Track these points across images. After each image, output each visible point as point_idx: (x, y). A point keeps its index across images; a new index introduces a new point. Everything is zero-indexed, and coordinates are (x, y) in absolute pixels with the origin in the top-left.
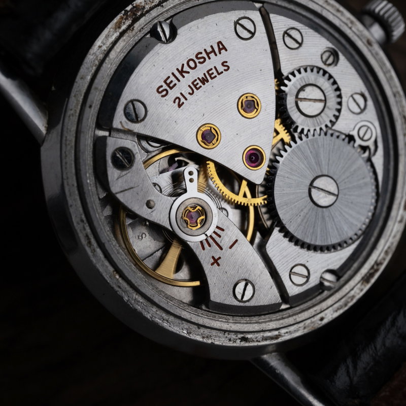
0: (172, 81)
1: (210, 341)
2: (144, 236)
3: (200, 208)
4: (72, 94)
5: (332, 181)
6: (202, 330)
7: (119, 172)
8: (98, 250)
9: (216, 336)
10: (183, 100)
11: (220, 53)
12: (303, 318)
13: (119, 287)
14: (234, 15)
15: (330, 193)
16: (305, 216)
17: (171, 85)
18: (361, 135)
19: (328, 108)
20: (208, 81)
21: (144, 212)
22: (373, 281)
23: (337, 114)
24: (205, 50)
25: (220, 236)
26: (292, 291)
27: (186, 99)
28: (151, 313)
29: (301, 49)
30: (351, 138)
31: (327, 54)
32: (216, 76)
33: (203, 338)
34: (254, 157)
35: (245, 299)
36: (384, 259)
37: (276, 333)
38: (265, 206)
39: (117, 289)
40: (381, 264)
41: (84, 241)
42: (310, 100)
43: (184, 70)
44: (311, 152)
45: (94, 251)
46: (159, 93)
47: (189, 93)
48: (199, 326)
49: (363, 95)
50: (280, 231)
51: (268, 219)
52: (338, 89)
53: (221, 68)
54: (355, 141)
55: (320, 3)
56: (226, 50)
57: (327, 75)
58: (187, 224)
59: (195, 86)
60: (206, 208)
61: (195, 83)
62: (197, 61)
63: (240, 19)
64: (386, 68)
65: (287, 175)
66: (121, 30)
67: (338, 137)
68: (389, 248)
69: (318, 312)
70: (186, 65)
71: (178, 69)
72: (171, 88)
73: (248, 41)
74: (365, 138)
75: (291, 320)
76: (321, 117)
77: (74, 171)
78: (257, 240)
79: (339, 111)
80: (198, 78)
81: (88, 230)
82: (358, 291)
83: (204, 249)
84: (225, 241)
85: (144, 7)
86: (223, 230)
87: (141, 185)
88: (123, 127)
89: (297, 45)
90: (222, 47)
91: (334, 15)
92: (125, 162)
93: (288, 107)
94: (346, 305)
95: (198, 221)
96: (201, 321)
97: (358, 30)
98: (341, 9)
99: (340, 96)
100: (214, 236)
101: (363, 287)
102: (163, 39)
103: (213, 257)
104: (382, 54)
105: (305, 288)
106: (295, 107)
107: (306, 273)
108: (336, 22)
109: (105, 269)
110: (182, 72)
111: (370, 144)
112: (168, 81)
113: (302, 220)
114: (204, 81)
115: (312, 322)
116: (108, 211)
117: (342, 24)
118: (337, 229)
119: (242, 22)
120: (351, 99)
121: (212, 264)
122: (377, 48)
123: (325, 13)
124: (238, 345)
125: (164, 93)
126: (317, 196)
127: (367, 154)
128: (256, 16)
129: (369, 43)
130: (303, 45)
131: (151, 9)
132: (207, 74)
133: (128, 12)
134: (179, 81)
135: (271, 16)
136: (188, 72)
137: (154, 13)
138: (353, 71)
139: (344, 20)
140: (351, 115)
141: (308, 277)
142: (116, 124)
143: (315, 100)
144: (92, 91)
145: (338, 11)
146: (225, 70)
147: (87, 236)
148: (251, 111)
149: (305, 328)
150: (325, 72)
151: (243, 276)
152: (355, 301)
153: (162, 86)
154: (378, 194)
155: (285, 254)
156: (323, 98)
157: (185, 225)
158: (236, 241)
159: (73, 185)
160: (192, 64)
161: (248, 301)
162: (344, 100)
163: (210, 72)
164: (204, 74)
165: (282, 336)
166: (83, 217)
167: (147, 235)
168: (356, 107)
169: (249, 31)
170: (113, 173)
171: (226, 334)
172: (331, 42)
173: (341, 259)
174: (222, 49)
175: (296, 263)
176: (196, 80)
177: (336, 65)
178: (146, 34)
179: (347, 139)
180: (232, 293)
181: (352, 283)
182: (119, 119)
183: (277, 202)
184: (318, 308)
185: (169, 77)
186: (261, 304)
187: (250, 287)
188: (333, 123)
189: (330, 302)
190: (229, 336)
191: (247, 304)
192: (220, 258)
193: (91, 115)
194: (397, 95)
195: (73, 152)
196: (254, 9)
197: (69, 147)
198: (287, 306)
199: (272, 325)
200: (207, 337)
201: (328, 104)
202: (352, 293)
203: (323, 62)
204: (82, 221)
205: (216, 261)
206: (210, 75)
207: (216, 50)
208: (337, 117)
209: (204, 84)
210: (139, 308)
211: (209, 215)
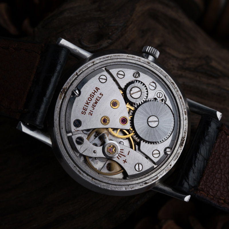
0: (85, 108)
1: (134, 189)
2: (98, 162)
3: (112, 146)
4: (55, 127)
5: (155, 117)
6: (130, 186)
7: (80, 146)
8: (84, 174)
9: (135, 186)
10: (91, 112)
11: (98, 91)
12: (164, 168)
13: (96, 183)
14: (97, 77)
15: (155, 121)
16: (150, 133)
17: (86, 109)
18: (159, 97)
19: (143, 92)
20: (97, 102)
21: (94, 155)
22: (184, 145)
23: (147, 93)
24: (92, 93)
25: (123, 152)
26: (156, 160)
27: (93, 112)
28: (110, 188)
29: (125, 77)
30: (155, 99)
31: (135, 74)
32: (99, 100)
33: (131, 188)
34: (124, 121)
35: (140, 170)
36: (185, 135)
37: (156, 177)
38: (134, 135)
39: (95, 184)
40: (185, 137)
41: (78, 173)
42: (135, 93)
43: (88, 102)
44: (143, 110)
45: (83, 175)
46: (83, 114)
47: (93, 109)
48: (128, 185)
49: (153, 82)
50: (143, 142)
51: (138, 139)
52: (144, 84)
53: (100, 96)
54: (157, 99)
55: (126, 58)
56: (99, 89)
57: (138, 81)
58: (110, 153)
59: (94, 106)
60: (114, 145)
61: (93, 105)
62: (91, 97)
63: (100, 77)
64: (158, 69)
65: (138, 122)
66: (62, 99)
67: (151, 100)
68: (185, 130)
69: (168, 164)
70: (88, 100)
71: (86, 103)
72: (86, 110)
73: (106, 83)
74: (160, 97)
75: (159, 170)
76: (142, 97)
77: (65, 151)
78: (137, 148)
79: (147, 91)
80: (94, 103)
81: (78, 169)
82: (180, 150)
83: (119, 159)
84: (125, 153)
85: (67, 88)
86: (123, 150)
87: (89, 147)
88: (75, 130)
89: (123, 76)
90: (97, 89)
91: (132, 60)
92: (81, 141)
93: (129, 98)
94: (177, 157)
95: (113, 151)
96: (128, 183)
97: (143, 60)
98: (134, 56)
99: (145, 86)
100: (121, 153)
101: (181, 148)
102: (77, 95)
103: (123, 160)
104: (155, 65)
105: (160, 157)
106: (131, 97)
107: (158, 152)
108: (134, 62)
109: (89, 179)
110: (87, 103)
111: (163, 97)
112: (84, 109)
113: (149, 135)
114: (96, 103)
115: (167, 168)
116: (82, 159)
117: (136, 61)
118: (163, 133)
119: (101, 77)
120: (150, 85)
121: (124, 163)
122: (152, 63)
123: (128, 61)
124: (144, 186)
125: (85, 113)
126: (151, 124)
127: (164, 102)
128: (105, 73)
129: (149, 63)
130: (125, 75)
131: (69, 87)
132: (96, 100)
133: (62, 92)
134: (88, 107)
135: (110, 70)
136: (90, 103)
137: (70, 88)
138: (146, 76)
139: (136, 59)
140: (152, 91)
141: (159, 153)
142: (73, 130)
143: (137, 92)
144: (61, 123)
145: (133, 57)
146: (102, 96)
147: (78, 171)
148: (117, 106)
149: (166, 171)
150: (137, 81)
151: (136, 162)
152: (180, 154)
153: (83, 111)
154: (173, 114)
155: (148, 149)
156: (140, 90)
157: (109, 154)
158: (129, 151)
159: (67, 156)
160: (90, 99)
161: (142, 170)
162: (147, 87)
163: (97, 99)
164: (95, 101)
165: (159, 177)
166: (75, 165)
167: (99, 161)
168: (153, 87)
169: (105, 79)
170: (78, 147)
171: (139, 184)
172: (134, 70)
173: (169, 142)
174: (98, 89)
175: (153, 150)
176: (93, 104)
177: (140, 77)
178: (71, 96)
179: (154, 100)
180: (135, 170)
181: (176, 149)
182: (73, 128)
183: (138, 132)
184: (167, 162)
185: (84, 107)
186: (147, 169)
187: (140, 165)
188: (147, 97)
189: (171, 158)
190: (140, 185)
191: (142, 171)
192: (126, 160)
193: (63, 131)
194: (166, 76)
195: (63, 145)
196: (103, 71)
197: (61, 145)
198: (157, 166)
199: (153, 175)
200: (132, 188)
201: (142, 91)
202: (178, 152)
203: (134, 77)
204: (75, 167)
205: (125, 161)
206: (97, 100)
207: (96, 91)
208: (147, 94)
209: (97, 104)
210: (105, 188)
211: (116, 147)
